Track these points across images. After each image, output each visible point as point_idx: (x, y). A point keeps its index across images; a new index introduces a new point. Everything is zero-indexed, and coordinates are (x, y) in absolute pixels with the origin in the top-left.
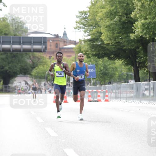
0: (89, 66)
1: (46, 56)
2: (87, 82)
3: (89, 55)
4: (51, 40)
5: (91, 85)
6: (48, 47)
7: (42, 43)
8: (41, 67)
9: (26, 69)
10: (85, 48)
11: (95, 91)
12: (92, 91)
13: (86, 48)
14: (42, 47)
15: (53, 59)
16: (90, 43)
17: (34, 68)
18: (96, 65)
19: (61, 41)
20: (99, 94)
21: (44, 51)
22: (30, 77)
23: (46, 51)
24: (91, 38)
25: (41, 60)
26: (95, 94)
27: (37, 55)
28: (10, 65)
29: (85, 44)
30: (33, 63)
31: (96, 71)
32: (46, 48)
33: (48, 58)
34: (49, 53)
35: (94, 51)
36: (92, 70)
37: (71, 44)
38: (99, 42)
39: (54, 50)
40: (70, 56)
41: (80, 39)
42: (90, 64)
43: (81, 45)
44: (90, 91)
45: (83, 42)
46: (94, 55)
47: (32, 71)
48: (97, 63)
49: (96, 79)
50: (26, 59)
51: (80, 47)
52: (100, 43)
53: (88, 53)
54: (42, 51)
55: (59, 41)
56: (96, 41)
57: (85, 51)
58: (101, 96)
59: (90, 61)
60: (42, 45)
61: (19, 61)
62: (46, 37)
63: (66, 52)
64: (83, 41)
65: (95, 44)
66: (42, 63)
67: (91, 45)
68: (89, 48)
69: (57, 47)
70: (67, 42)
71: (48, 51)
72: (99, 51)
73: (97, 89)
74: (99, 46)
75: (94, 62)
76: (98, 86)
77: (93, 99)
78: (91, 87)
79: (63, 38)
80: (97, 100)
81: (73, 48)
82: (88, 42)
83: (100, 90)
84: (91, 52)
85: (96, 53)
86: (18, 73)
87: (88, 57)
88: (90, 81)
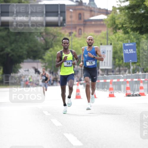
0: (127, 45)
1: (65, 32)
2: (124, 68)
3: (126, 29)
4: (72, 9)
5: (129, 73)
6: (68, 19)
7: (59, 13)
8: (57, 47)
9: (36, 51)
10: (121, 19)
11: (136, 81)
12: (132, 81)
13: (122, 20)
14: (59, 19)
15: (75, 36)
17: (48, 49)
18: (136, 43)
19: (86, 10)
20: (141, 85)
21: (62, 24)
22: (42, 63)
23: (65, 24)
24: (130, 4)
25: (58, 38)
26: (136, 85)
27: (52, 31)
28: (13, 45)
29: (121, 13)
30: (47, 42)
31: (137, 52)
32: (64, 20)
33: (67, 35)
34: (69, 27)
35: (134, 23)
36: (131, 51)
37: (100, 14)
38: (141, 10)
39: (76, 23)
40: (99, 32)
41: (113, 7)
42: (129, 42)
43: (115, 15)
44: (129, 80)
45: (118, 11)
46: (134, 30)
47: (44, 53)
49: (137, 64)
50: (36, 36)
51: (114, 18)
52: (143, 12)
53: (126, 27)
54: (59, 24)
55: (83, 9)
56: (136, 9)
57: (120, 23)
58: (144, 88)
59: (129, 38)
60: (59, 15)
61: (26, 40)
62: (64, 5)
63: (93, 26)
64: (119, 9)
65: (135, 12)
66: (59, 43)
67: (129, 15)
68: (127, 19)
69: (80, 18)
70: (94, 12)
71: (67, 25)
72: (141, 22)
73: (139, 78)
74: (141, 16)
75: (135, 39)
76: (140, 73)
77: (132, 92)
78: (130, 76)
79: (88, 6)
80: (139, 94)
81: (104, 20)
82: (125, 11)
83: (144, 80)
84: (130, 25)
85: (137, 26)
86: (25, 56)
87: (126, 32)
88: (128, 66)
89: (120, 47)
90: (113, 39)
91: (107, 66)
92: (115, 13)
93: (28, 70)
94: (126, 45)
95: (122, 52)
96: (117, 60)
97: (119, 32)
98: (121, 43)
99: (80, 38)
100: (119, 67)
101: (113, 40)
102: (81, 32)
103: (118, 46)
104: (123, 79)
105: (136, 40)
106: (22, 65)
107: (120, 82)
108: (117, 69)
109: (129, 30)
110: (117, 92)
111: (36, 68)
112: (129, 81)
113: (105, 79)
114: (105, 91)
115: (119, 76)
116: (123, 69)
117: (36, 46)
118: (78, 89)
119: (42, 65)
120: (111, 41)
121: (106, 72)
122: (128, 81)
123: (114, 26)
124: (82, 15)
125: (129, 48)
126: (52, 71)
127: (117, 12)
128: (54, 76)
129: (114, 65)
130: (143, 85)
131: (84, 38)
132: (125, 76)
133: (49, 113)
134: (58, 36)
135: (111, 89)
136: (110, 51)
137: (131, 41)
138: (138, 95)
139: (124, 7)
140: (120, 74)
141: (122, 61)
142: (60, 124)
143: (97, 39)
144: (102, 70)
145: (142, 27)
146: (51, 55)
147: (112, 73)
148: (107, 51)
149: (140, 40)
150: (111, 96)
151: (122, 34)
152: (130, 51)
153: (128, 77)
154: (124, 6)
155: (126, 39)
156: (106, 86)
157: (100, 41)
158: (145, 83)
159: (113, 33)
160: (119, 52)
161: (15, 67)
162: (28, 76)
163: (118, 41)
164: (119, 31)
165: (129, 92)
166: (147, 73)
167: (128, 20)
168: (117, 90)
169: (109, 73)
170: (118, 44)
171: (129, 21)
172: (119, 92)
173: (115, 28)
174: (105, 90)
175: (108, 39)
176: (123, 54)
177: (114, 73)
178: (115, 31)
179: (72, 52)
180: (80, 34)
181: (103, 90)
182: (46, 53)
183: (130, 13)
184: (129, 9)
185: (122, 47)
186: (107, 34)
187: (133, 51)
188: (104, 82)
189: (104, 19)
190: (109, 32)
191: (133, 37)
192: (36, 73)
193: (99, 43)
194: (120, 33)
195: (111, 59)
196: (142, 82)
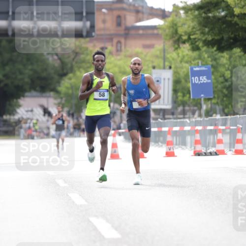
0: (197, 69)
1: (95, 46)
2: (192, 108)
3: (196, 42)
4: (106, 9)
5: (200, 116)
6: (99, 25)
7: (84, 14)
8: (81, 72)
9: (45, 79)
10: (186, 26)
11: (211, 130)
12: (204, 129)
13: (189, 27)
14: (84, 26)
15: (111, 53)
16: (200, 14)
17: (65, 75)
18: (212, 66)
19: (129, 11)
20: (220, 136)
22: (55, 98)
23: (93, 34)
24: (201, 1)
25: (82, 56)
26: (212, 137)
28: (7, 68)
29: (187, 16)
30: (63, 63)
31: (215, 81)
32: (92, 27)
34: (101, 39)
35: (208, 33)
36: (204, 80)
37: (152, 18)
38: (221, 10)
39: (112, 32)
40: (151, 46)
41: (174, 5)
42: (200, 65)
43: (178, 20)
44: (199, 128)
45: (182, 12)
46: (207, 43)
47: (59, 82)
48: (217, 63)
49: (214, 101)
51: (176, 25)
52: (223, 14)
53: (195, 39)
54: (84, 34)
55: (123, 9)
56: (213, 10)
57: (186, 33)
58: (224, 141)
59: (200, 57)
60: (84, 19)
61: (28, 60)
62: (92, 2)
63: (141, 36)
64: (183, 8)
65: (210, 15)
66: (84, 65)
67: (201, 19)
68: (197, 25)
69: (119, 24)
70: (143, 13)
71: (98, 35)
72: (221, 31)
73: (216, 125)
74: (220, 21)
75: (210, 59)
76: (218, 117)
77: (205, 149)
78: (201, 121)
79: (133, 3)
80: (215, 151)
81: (158, 27)
82: (194, 12)
83: (223, 128)
84: (202, 35)
85: (213, 37)
86: (27, 87)
87: (195, 48)
88: (198, 105)
89: (185, 73)
90: (173, 59)
91: (164, 104)
92: (176, 16)
93: (32, 111)
94: (195, 69)
95: (188, 80)
96: (180, 94)
97: (184, 48)
98: (187, 65)
99: (119, 57)
100: (184, 106)
101: (173, 62)
102: (121, 47)
103: (183, 70)
104: (189, 126)
105: (212, 61)
106: (21, 101)
107: (185, 131)
108: (180, 109)
109: (201, 45)
110: (180, 149)
111: (46, 106)
112: (200, 130)
113: (160, 126)
114: (159, 147)
115: (184, 122)
116: (190, 110)
117: (46, 70)
118: (114, 142)
119: (56, 102)
120: (170, 62)
121: (161, 114)
122: (197, 130)
123: (174, 37)
124: (123, 19)
125: (199, 74)
126: (71, 112)
127: (180, 13)
128: (76, 121)
129: (175, 102)
130: (223, 136)
131: (126, 56)
132: (193, 121)
133: (66, 182)
134: (83, 54)
135: (169, 143)
136: (169, 79)
137: (204, 63)
138: (215, 154)
139: (192, 7)
140: (184, 118)
141: (188, 96)
142: (83, 202)
143: (148, 58)
144: (155, 111)
145: (222, 39)
146: (71, 84)
147: (171, 116)
148: (164, 79)
149: (218, 61)
150: (170, 154)
151: (188, 50)
152: (201, 79)
153: (197, 123)
154: (191, 4)
155: (194, 59)
156: (161, 139)
157: (153, 62)
158: (226, 133)
159: (173, 49)
160: (183, 81)
161: (10, 105)
162: (32, 120)
163: (181, 62)
164: (185, 46)
165: (199, 148)
166: (229, 117)
167: (198, 28)
168: (179, 145)
169: (167, 116)
170: (182, 68)
171: (200, 30)
172: (183, 149)
173: (178, 40)
174: (160, 144)
175: (165, 59)
176: (190, 85)
177: (175, 116)
178: (176, 46)
179: (108, 75)
180: (119, 51)
181: (157, 144)
182: (63, 82)
183: (201, 17)
184: (200, 10)
185: (188, 73)
186: (164, 51)
187: (206, 79)
188: (158, 131)
189: (159, 25)
190: (166, 47)
191: (206, 56)
192: (44, 115)
193: (150, 65)
194: (186, 49)
195: (171, 92)
196: (221, 131)
